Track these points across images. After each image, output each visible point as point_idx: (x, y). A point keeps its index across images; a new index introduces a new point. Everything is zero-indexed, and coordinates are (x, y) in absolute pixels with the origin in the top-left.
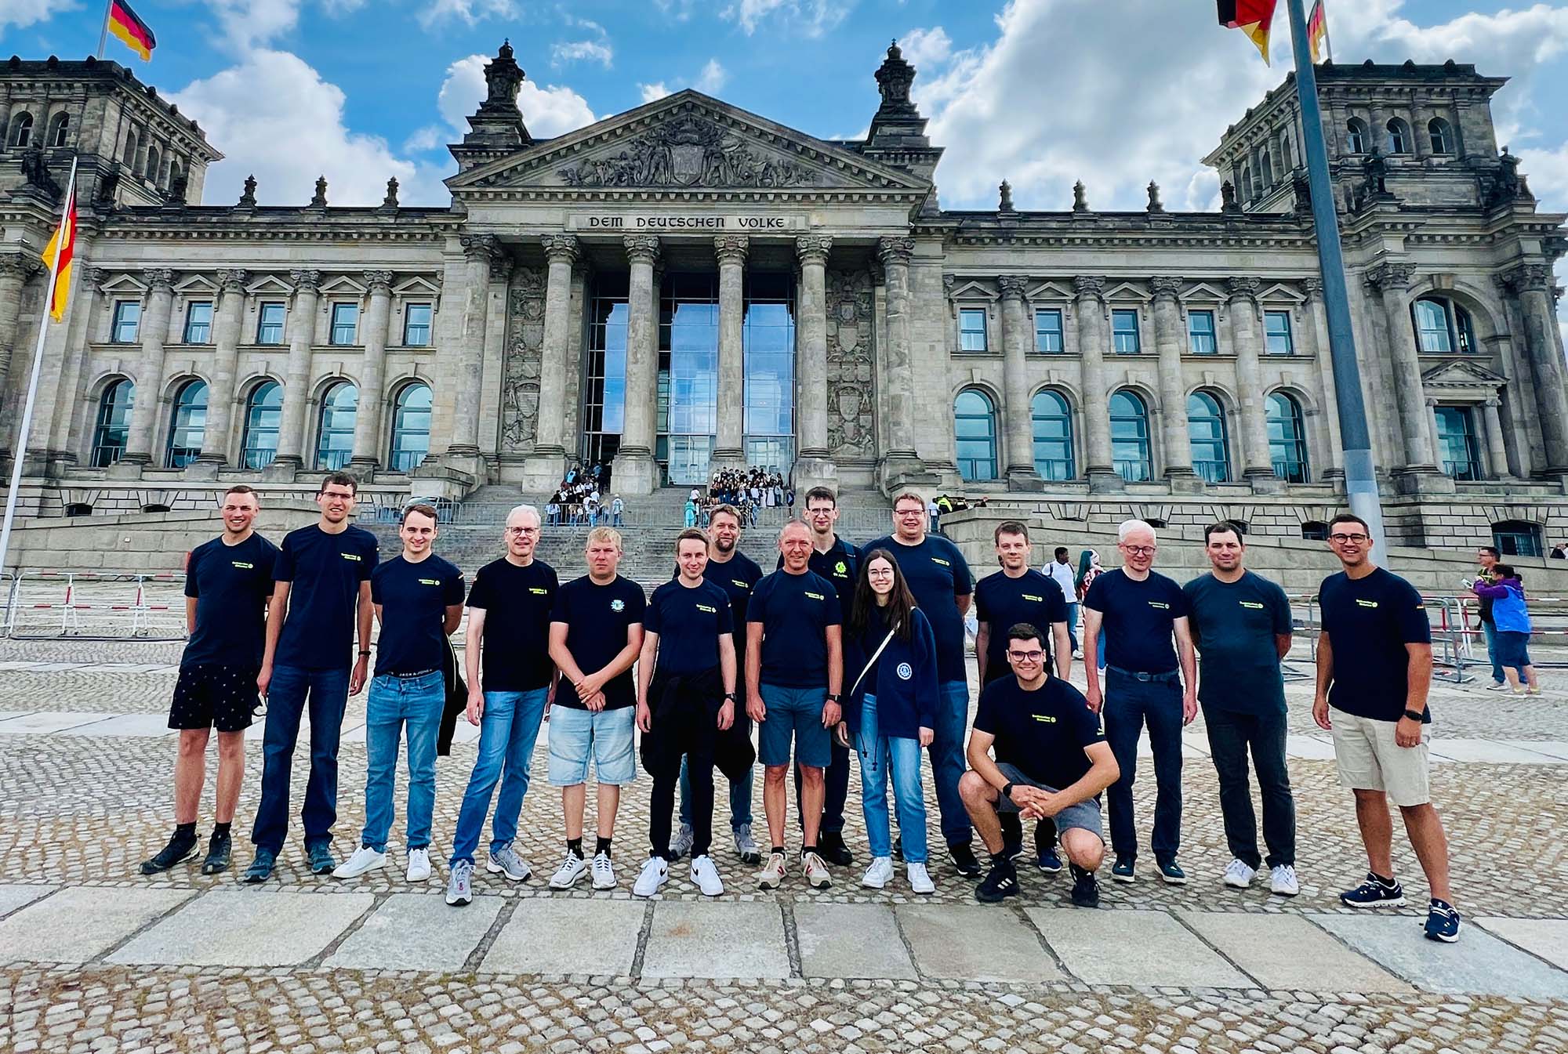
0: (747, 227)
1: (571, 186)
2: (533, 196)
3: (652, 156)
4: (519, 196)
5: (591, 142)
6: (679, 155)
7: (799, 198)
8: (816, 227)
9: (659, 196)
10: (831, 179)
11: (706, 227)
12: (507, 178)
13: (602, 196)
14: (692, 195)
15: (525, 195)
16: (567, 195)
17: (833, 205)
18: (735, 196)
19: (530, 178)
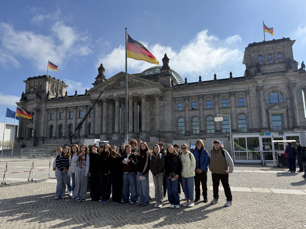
0: (132, 94)
3: (117, 83)
6: (121, 83)
8: (143, 93)
9: (118, 90)
10: (145, 84)
13: (110, 92)
14: (123, 90)
17: (146, 89)
18: (130, 89)
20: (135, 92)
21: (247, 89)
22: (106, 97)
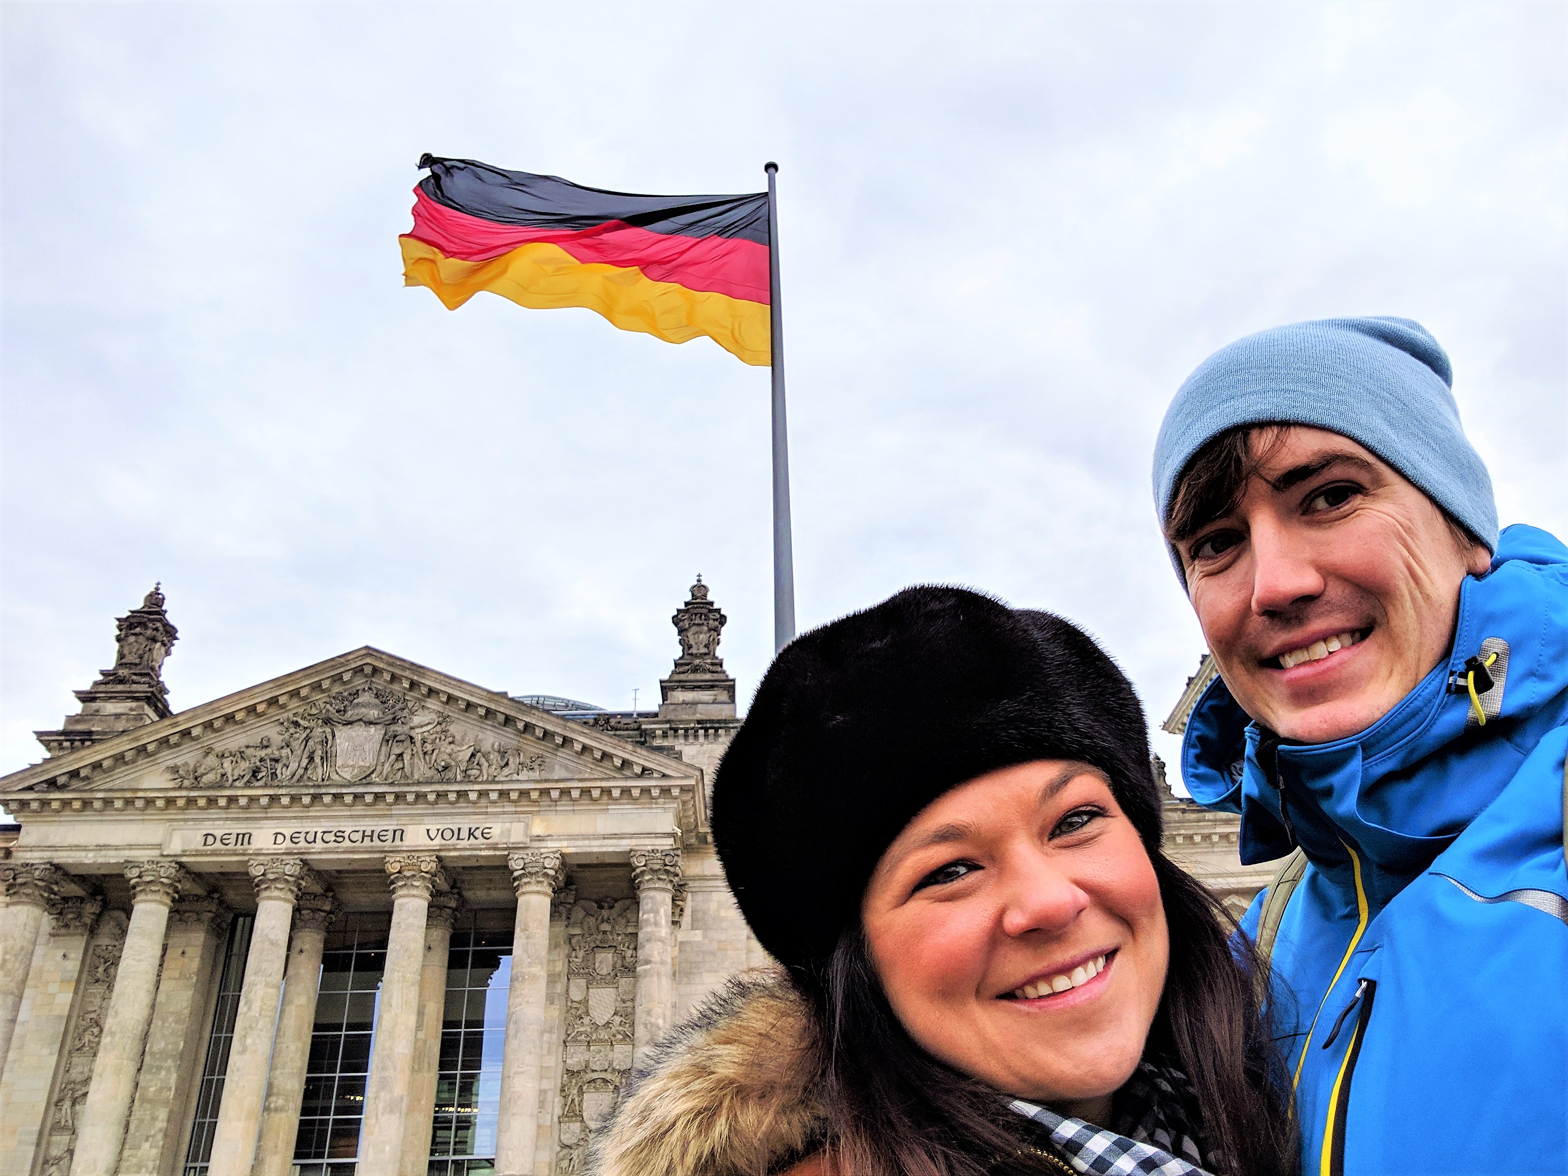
0: (438, 841)
1: (180, 788)
2: (118, 804)
3: (307, 739)
4: (97, 805)
5: (217, 724)
6: (348, 739)
7: (514, 796)
8: (539, 838)
9: (306, 800)
10: (566, 768)
11: (377, 843)
12: (87, 778)
13: (222, 802)
14: (356, 796)
15: (108, 803)
16: (170, 802)
17: (564, 805)
18: (420, 797)
19: (122, 778)
20: (465, 824)
22: (175, 847)
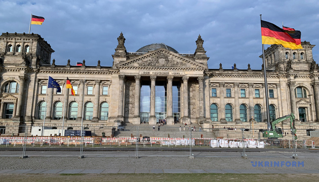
0: (173, 74)
3: (155, 60)
4: (130, 68)
5: (144, 57)
6: (160, 60)
7: (183, 69)
8: (186, 74)
9: (157, 68)
10: (190, 65)
11: (166, 74)
12: (128, 64)
13: (146, 68)
14: (163, 68)
16: (139, 68)
17: (189, 70)
18: (171, 68)
19: (132, 64)
20: (177, 72)
21: (278, 83)
22: (140, 74)
